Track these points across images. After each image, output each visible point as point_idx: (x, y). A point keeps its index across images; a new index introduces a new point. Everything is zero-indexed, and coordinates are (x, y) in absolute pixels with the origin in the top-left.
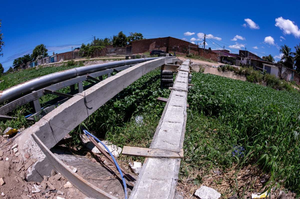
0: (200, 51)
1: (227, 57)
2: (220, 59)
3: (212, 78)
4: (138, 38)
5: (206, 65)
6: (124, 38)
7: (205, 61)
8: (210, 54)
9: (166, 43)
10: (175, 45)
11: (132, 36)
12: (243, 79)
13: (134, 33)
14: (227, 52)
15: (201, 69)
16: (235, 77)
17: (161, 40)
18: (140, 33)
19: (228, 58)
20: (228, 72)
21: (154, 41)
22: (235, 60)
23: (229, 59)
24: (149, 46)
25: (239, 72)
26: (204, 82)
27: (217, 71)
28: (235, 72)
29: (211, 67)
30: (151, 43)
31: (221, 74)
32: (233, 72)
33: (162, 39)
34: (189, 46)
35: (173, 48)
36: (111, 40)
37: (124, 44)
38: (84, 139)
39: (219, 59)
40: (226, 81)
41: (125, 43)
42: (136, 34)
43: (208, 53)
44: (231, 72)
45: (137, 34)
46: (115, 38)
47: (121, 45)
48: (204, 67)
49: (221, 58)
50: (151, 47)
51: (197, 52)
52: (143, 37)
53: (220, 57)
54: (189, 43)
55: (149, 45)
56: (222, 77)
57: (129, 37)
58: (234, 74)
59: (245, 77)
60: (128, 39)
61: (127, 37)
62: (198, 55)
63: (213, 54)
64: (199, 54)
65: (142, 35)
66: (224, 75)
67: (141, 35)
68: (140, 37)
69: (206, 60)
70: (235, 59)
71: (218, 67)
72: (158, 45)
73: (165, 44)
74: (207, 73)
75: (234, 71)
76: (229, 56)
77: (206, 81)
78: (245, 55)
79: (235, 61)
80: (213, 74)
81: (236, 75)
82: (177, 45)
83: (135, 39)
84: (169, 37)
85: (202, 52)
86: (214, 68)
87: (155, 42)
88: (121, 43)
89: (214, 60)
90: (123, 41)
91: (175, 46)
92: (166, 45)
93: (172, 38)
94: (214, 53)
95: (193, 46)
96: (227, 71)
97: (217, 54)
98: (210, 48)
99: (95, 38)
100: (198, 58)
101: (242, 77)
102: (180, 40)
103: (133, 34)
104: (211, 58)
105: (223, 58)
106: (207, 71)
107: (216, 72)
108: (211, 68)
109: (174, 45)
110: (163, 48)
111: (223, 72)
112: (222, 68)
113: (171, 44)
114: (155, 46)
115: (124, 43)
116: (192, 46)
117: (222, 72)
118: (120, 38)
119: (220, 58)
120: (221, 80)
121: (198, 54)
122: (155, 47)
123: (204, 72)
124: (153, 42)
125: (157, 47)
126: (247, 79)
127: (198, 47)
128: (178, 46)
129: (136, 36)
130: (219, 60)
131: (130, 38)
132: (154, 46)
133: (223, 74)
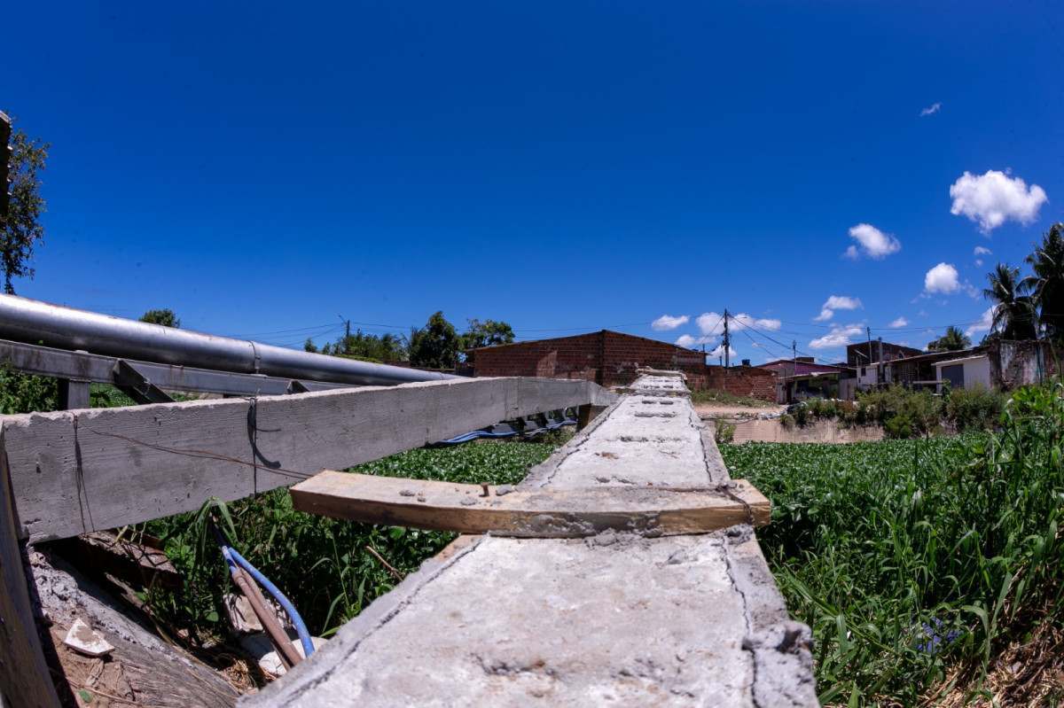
0: (712, 373)
1: (808, 381)
2: (786, 392)
3: (765, 452)
4: (498, 340)
5: (737, 416)
6: (449, 336)
7: (732, 406)
8: (749, 378)
9: (592, 353)
10: (625, 360)
11: (476, 333)
12: (873, 435)
13: (482, 322)
14: (806, 363)
15: (720, 431)
16: (844, 437)
17: (575, 345)
18: (502, 323)
19: (810, 382)
20: (819, 425)
21: (554, 349)
22: (837, 382)
23: (815, 385)
24: (535, 367)
25: (855, 415)
26: (738, 467)
27: (779, 428)
28: (842, 418)
29: (757, 419)
30: (544, 356)
31: (796, 437)
32: (836, 419)
33: (578, 341)
34: (674, 357)
35: (619, 372)
36: (403, 345)
37: (447, 356)
38: (238, 615)
39: (782, 392)
40: (816, 452)
41: (451, 356)
42: (491, 324)
43: (742, 374)
44: (829, 423)
45: (495, 325)
46: (416, 335)
47: (437, 360)
48: (732, 421)
49: (788, 387)
50: (540, 369)
51: (704, 378)
52: (514, 336)
53: (784, 384)
54: (673, 348)
55: (537, 363)
56: (800, 446)
57: (465, 336)
58: (841, 425)
59: (882, 428)
60: (462, 341)
61: (459, 333)
62: (708, 388)
63: (757, 375)
64: (711, 384)
65: (510, 329)
66: (803, 438)
67: (505, 329)
68: (503, 338)
69: (736, 403)
70: (837, 378)
71: (782, 415)
72: (567, 363)
73: (589, 357)
74: (743, 441)
75: (839, 414)
76: (815, 374)
77: (744, 465)
78: (868, 355)
79: (836, 386)
80: (766, 441)
81: (848, 428)
82: (631, 361)
83: (487, 343)
84: (604, 331)
85: (722, 375)
86: (767, 419)
87: (555, 353)
88: (436, 354)
89: (763, 398)
90: (445, 346)
91: (625, 364)
92: (593, 360)
93: (612, 333)
94: (762, 371)
95: (688, 357)
96: (813, 421)
97: (773, 374)
98: (746, 362)
99: (348, 327)
100: (708, 400)
101: (870, 430)
102: (643, 339)
103: (478, 326)
104: (752, 394)
105: (796, 385)
106: (743, 436)
107: (776, 433)
108: (757, 422)
109: (621, 360)
110: (582, 372)
111: (802, 427)
112: (794, 416)
113: (612, 356)
114: (557, 367)
115: (448, 353)
116: (685, 357)
117: (796, 429)
118: (436, 336)
119: (784, 388)
120: (797, 453)
121: (705, 384)
122: (555, 371)
123: (731, 439)
124: (551, 352)
125: (564, 372)
126: (888, 430)
127: (705, 359)
128: (635, 361)
129: (489, 332)
130: (782, 398)
131: (469, 339)
132: (553, 368)
133: (800, 437)
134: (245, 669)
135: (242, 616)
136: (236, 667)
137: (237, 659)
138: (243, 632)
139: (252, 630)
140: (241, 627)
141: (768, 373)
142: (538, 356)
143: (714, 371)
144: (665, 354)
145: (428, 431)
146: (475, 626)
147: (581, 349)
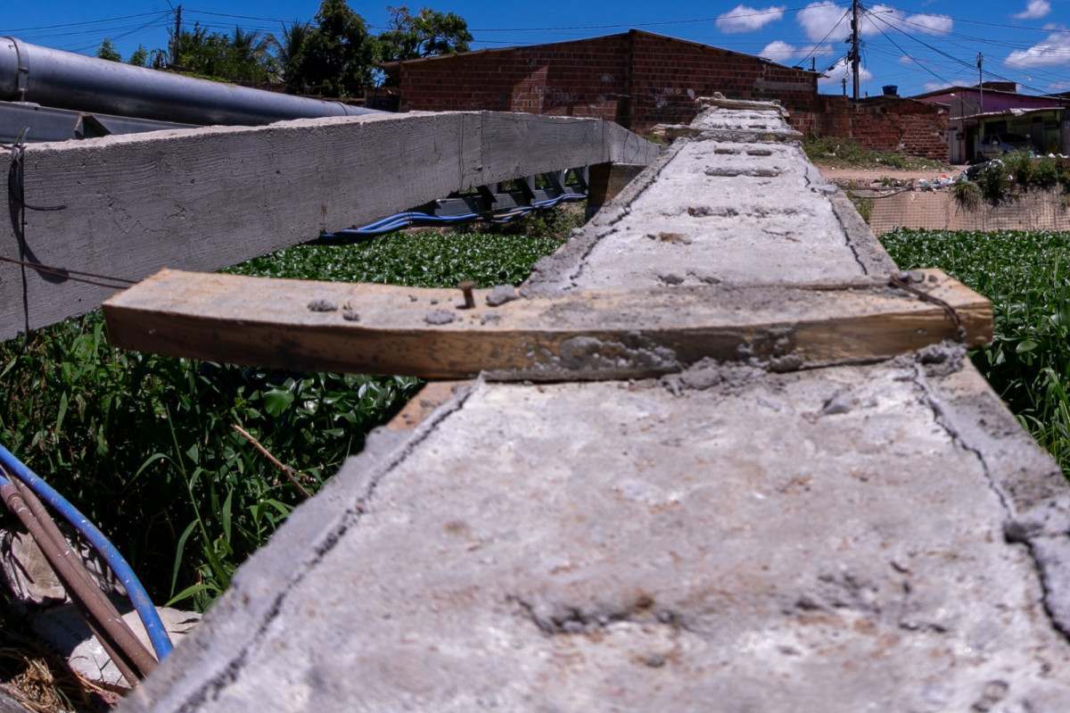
0: (828, 108)
1: (1004, 123)
2: (963, 142)
3: (929, 248)
4: (443, 47)
5: (876, 185)
6: (356, 36)
7: (865, 167)
8: (896, 117)
9: (611, 72)
10: (670, 86)
11: (403, 32)
13: (415, 13)
14: (1002, 91)
17: (581, 56)
18: (451, 15)
19: (1009, 126)
20: (1027, 198)
21: (541, 63)
22: (1059, 125)
23: (1018, 130)
24: (509, 96)
27: (953, 205)
28: (1068, 186)
29: (911, 189)
30: (525, 76)
31: (985, 220)
32: (1059, 188)
33: (585, 50)
34: (759, 80)
37: (351, 76)
38: (19, 571)
39: (956, 143)
40: (1024, 246)
41: (358, 74)
42: (431, 16)
43: (884, 110)
44: (1045, 196)
45: (437, 19)
46: (297, 35)
47: (333, 82)
48: (867, 194)
49: (968, 133)
50: (516, 101)
51: (813, 116)
52: (470, 38)
53: (960, 128)
54: (759, 63)
55: (511, 91)
56: (992, 235)
57: (383, 38)
58: (1066, 200)
60: (379, 46)
61: (374, 32)
62: (820, 136)
63: (912, 113)
64: (828, 127)
65: (464, 27)
66: (998, 223)
67: (456, 27)
68: (451, 43)
69: (873, 161)
70: (1058, 119)
71: (958, 183)
72: (565, 90)
73: (606, 78)
75: (1063, 180)
76: (1017, 111)
79: (1058, 132)
80: (929, 227)
82: (681, 86)
83: (422, 51)
84: (633, 32)
85: (846, 112)
86: (930, 189)
87: (544, 71)
88: (332, 71)
89: (923, 152)
90: (349, 56)
91: (668, 92)
92: (613, 85)
93: (648, 36)
94: (922, 106)
95: (785, 80)
96: (1016, 192)
97: (941, 111)
98: (890, 90)
99: (178, 18)
100: (822, 157)
102: (703, 47)
103: (408, 19)
104: (902, 145)
105: (982, 131)
106: (887, 219)
107: (948, 214)
108: (913, 194)
109: (662, 85)
110: (593, 106)
111: (995, 204)
112: (980, 185)
113: (647, 77)
114: (547, 96)
115: (353, 70)
116: (779, 80)
117: (984, 207)
118: (332, 39)
119: (960, 136)
120: (989, 248)
121: (815, 129)
122: (545, 103)
124: (537, 69)
125: (560, 104)
127: (815, 86)
128: (689, 86)
129: (426, 30)
130: (956, 153)
131: (390, 44)
132: (542, 97)
133: (993, 220)
134: (48, 676)
135: (25, 574)
136: (31, 672)
137: (31, 658)
138: (31, 604)
139: (46, 598)
140: (26, 595)
141: (932, 109)
142: (511, 76)
143: (831, 105)
144: (743, 75)
145: (324, 209)
146: (498, 545)
147: (592, 64)
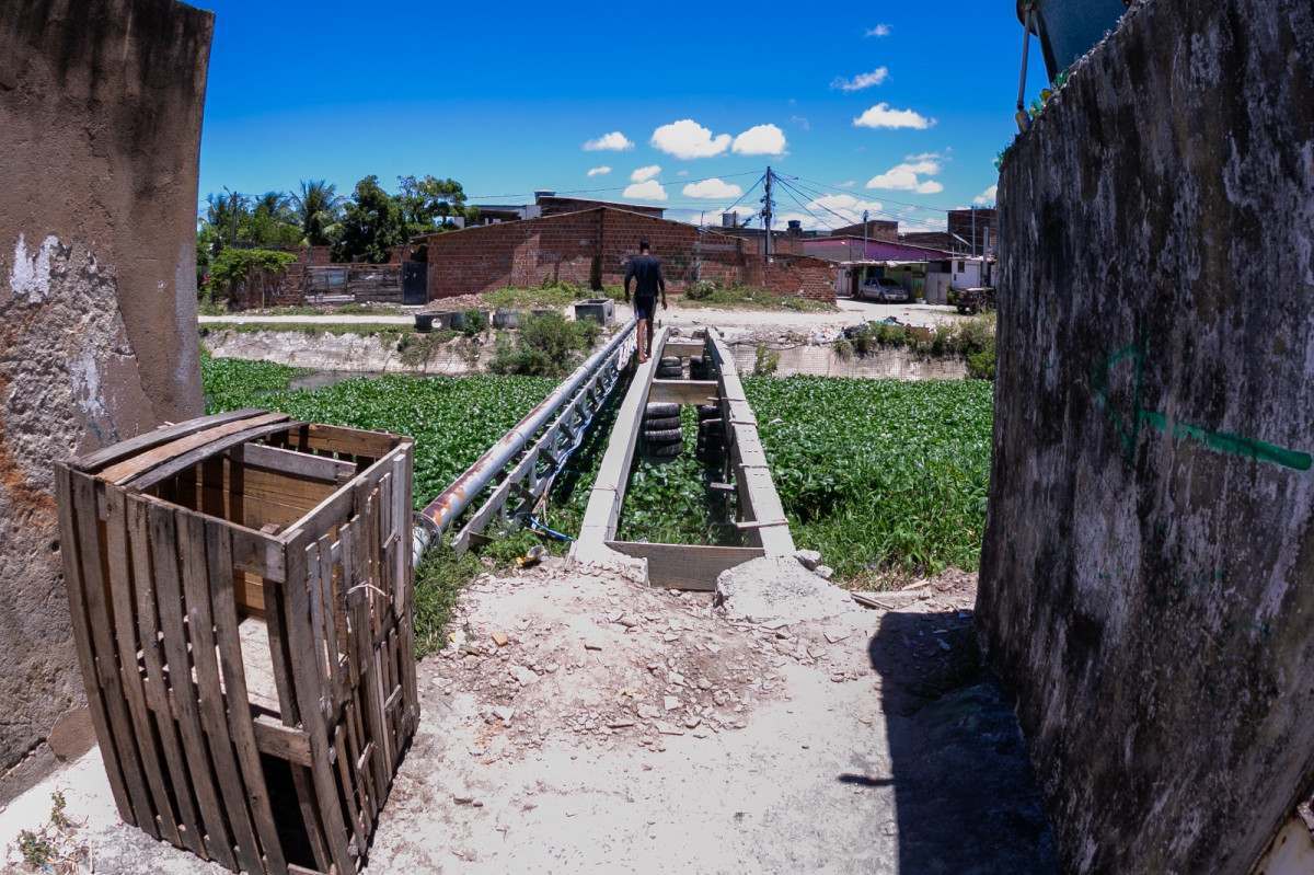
0: (748, 264)
2: (850, 283)
3: (814, 395)
5: (781, 340)
7: (774, 310)
8: (798, 270)
9: (587, 237)
10: (631, 248)
11: (412, 196)
12: (952, 372)
13: (421, 179)
15: (761, 359)
16: (915, 373)
17: (565, 227)
19: (886, 271)
20: (883, 355)
21: (534, 232)
22: (924, 275)
24: (511, 258)
25: (931, 345)
26: (783, 417)
27: (833, 357)
28: (913, 348)
29: (806, 343)
30: (521, 242)
31: (857, 370)
32: (906, 348)
33: (568, 222)
34: (697, 243)
35: (623, 263)
39: (845, 280)
42: (433, 183)
43: (789, 264)
44: (896, 353)
45: (439, 185)
48: (776, 346)
49: (853, 275)
50: (517, 261)
51: (736, 269)
54: (697, 230)
55: (512, 253)
56: (858, 382)
58: (911, 357)
59: (963, 364)
62: (742, 284)
63: (810, 267)
64: (747, 278)
66: (863, 371)
68: (450, 202)
69: (780, 304)
70: (924, 269)
71: (838, 339)
72: (553, 252)
73: (583, 242)
74: (789, 372)
75: (909, 343)
76: (891, 263)
77: (790, 414)
79: (922, 281)
80: (816, 375)
81: (920, 360)
85: (761, 267)
86: (818, 345)
87: (537, 238)
89: (817, 297)
92: (588, 246)
93: (607, 205)
95: (716, 243)
96: (877, 350)
97: (832, 266)
98: (794, 224)
100: (743, 302)
101: (948, 365)
104: (802, 291)
105: (863, 275)
106: (790, 365)
107: (829, 361)
108: (807, 347)
109: (624, 247)
110: (573, 263)
111: (862, 357)
112: (853, 343)
113: (614, 242)
114: (540, 257)
116: (711, 242)
117: (854, 359)
119: (847, 277)
121: (738, 279)
122: (538, 262)
123: (775, 368)
124: (531, 236)
125: (549, 262)
126: (971, 367)
130: (844, 287)
132: (535, 259)
133: (859, 369)
141: (824, 263)
142: (513, 242)
143: (750, 261)
144: (685, 239)
147: (574, 232)
